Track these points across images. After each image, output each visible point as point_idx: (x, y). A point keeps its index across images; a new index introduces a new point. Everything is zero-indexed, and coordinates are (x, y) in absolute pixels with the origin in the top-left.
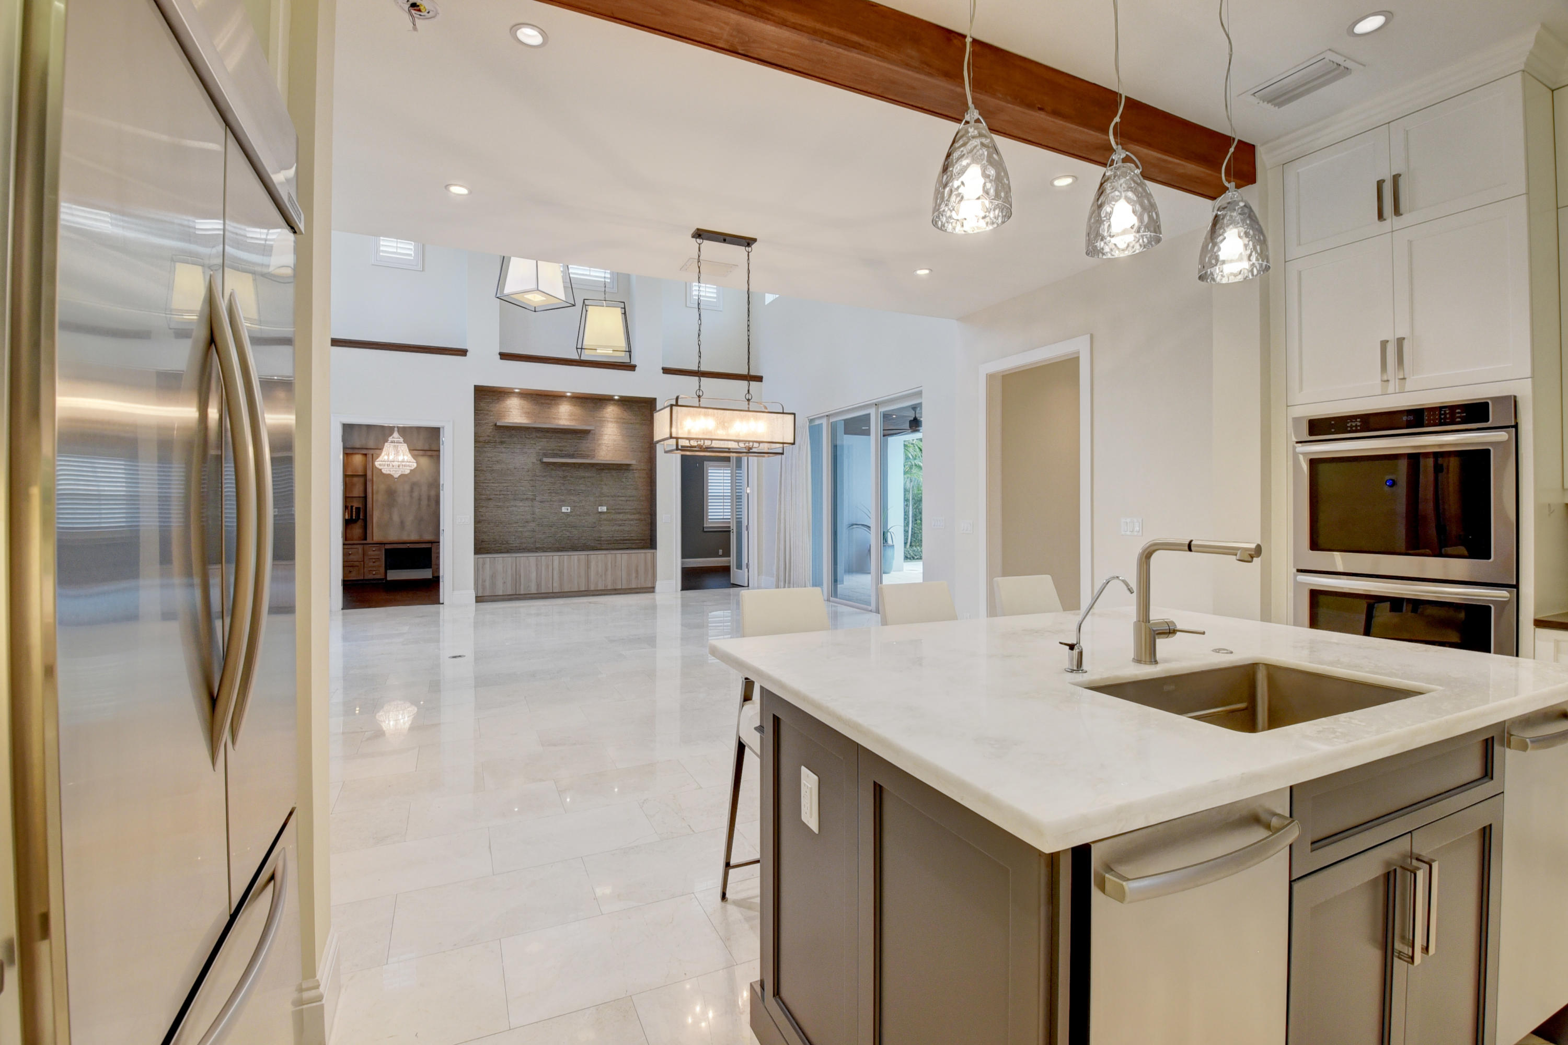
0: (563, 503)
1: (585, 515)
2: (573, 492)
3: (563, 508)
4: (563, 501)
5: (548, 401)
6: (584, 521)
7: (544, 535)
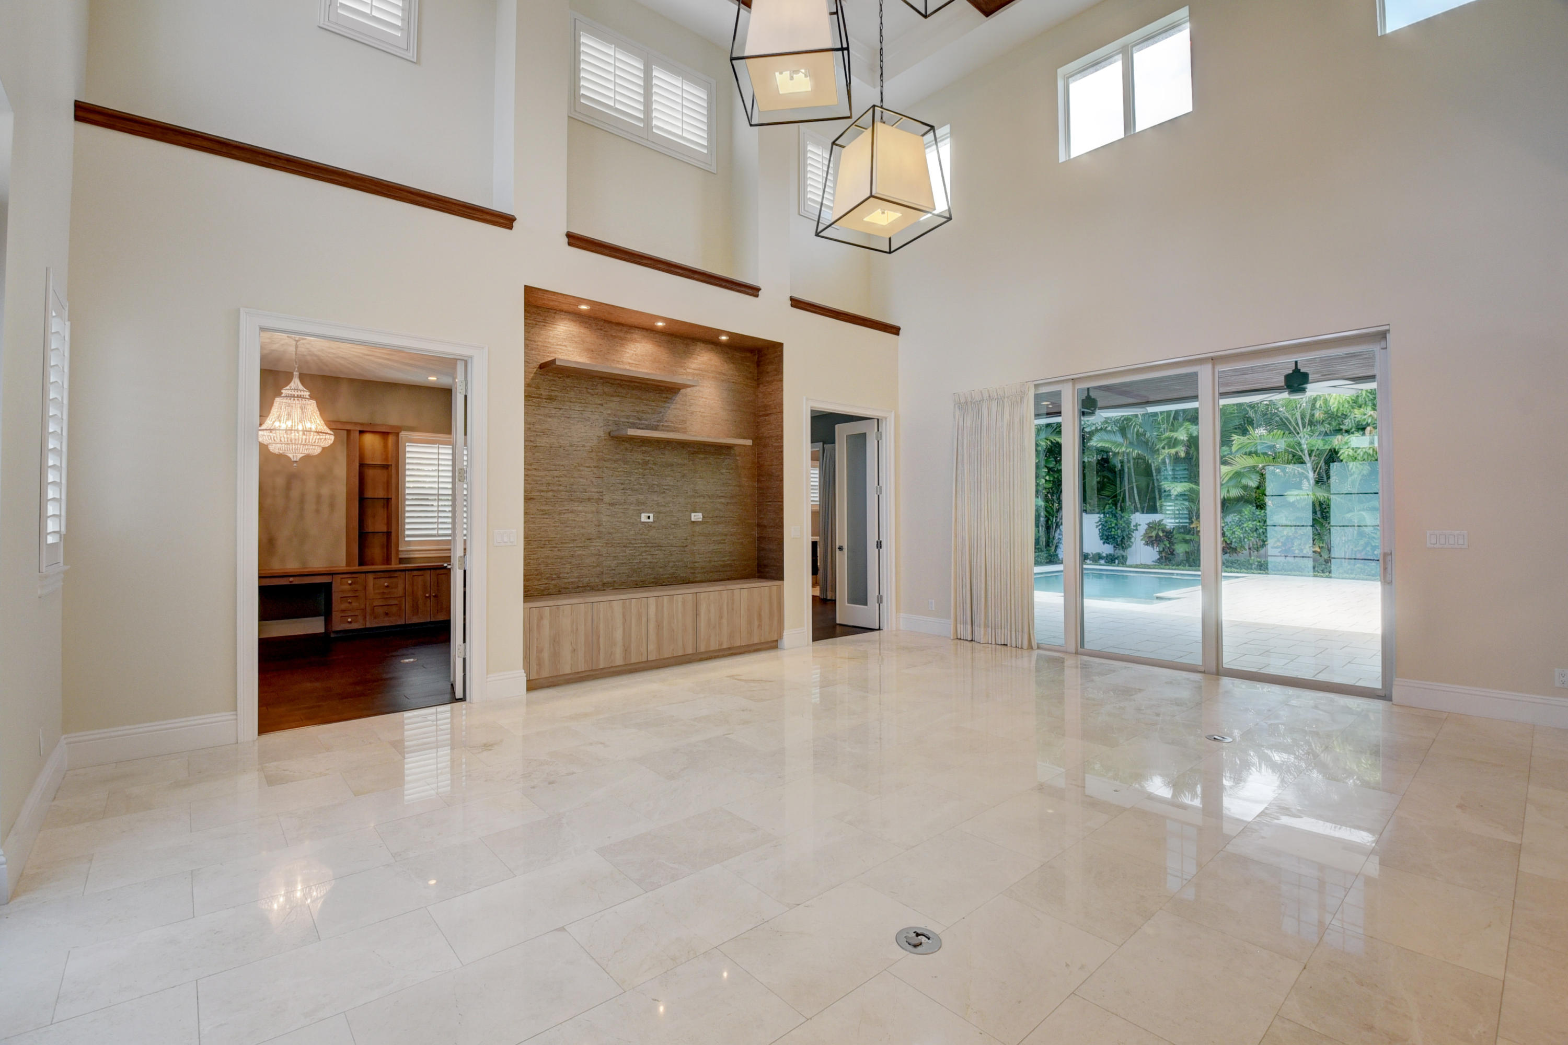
0: (642, 506)
1: (673, 526)
2: (656, 489)
3: (643, 515)
4: (643, 504)
5: (621, 334)
6: (671, 537)
7: (615, 562)
